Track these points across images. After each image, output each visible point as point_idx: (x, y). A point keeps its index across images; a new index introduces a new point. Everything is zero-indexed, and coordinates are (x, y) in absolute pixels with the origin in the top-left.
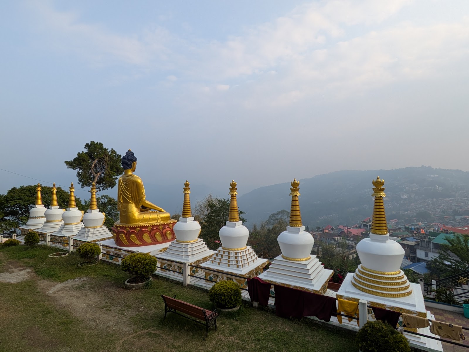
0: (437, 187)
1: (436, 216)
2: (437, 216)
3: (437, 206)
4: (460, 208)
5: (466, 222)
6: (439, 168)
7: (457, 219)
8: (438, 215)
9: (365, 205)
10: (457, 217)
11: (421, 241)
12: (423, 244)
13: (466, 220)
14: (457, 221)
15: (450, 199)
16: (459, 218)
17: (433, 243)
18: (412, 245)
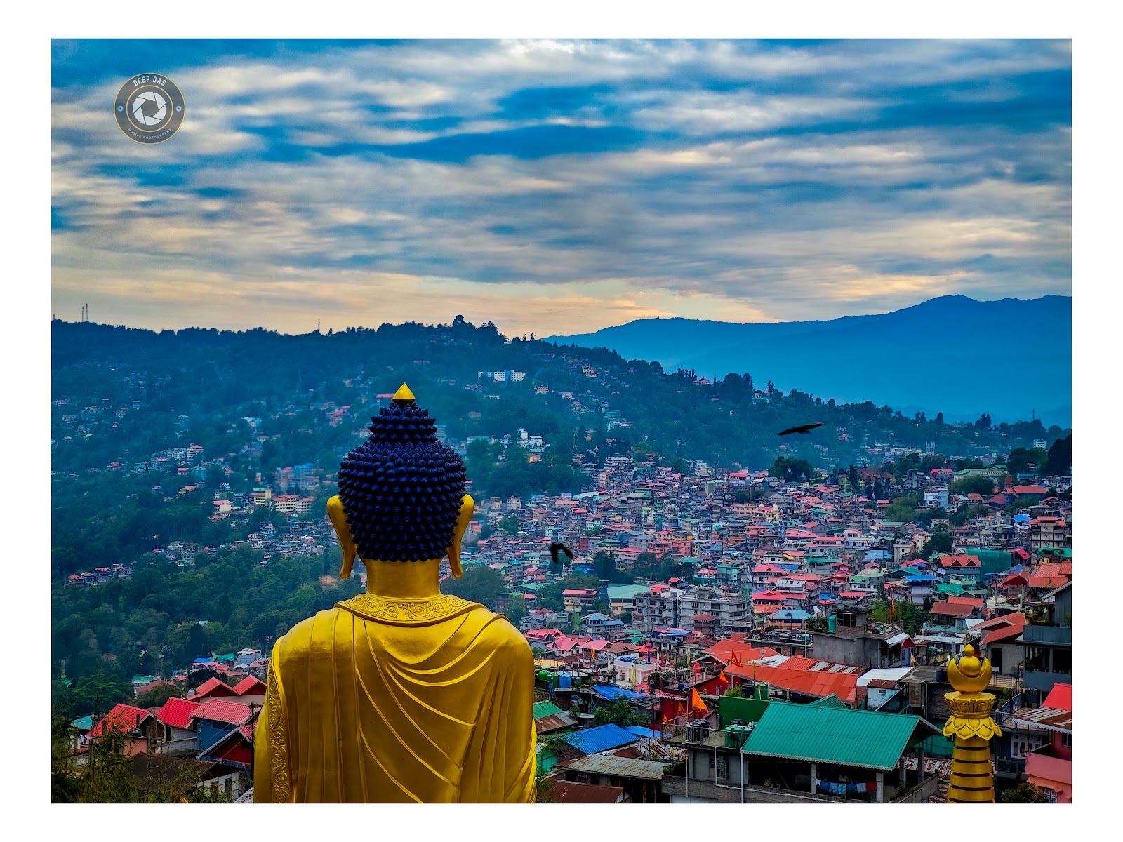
0: (525, 435)
1: (527, 591)
2: (533, 592)
3: (525, 538)
4: (622, 544)
5: (657, 613)
6: (528, 338)
7: (614, 600)
8: (533, 586)
9: (172, 547)
10: (614, 592)
11: (694, 751)
12: (703, 768)
13: (658, 605)
14: (616, 608)
15: (580, 496)
16: (631, 596)
17: (747, 757)
18: (650, 775)
